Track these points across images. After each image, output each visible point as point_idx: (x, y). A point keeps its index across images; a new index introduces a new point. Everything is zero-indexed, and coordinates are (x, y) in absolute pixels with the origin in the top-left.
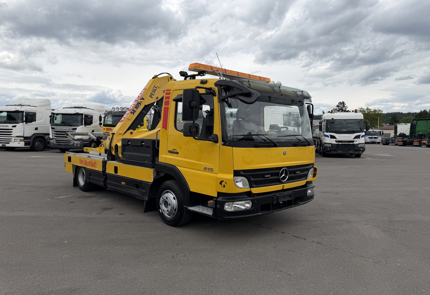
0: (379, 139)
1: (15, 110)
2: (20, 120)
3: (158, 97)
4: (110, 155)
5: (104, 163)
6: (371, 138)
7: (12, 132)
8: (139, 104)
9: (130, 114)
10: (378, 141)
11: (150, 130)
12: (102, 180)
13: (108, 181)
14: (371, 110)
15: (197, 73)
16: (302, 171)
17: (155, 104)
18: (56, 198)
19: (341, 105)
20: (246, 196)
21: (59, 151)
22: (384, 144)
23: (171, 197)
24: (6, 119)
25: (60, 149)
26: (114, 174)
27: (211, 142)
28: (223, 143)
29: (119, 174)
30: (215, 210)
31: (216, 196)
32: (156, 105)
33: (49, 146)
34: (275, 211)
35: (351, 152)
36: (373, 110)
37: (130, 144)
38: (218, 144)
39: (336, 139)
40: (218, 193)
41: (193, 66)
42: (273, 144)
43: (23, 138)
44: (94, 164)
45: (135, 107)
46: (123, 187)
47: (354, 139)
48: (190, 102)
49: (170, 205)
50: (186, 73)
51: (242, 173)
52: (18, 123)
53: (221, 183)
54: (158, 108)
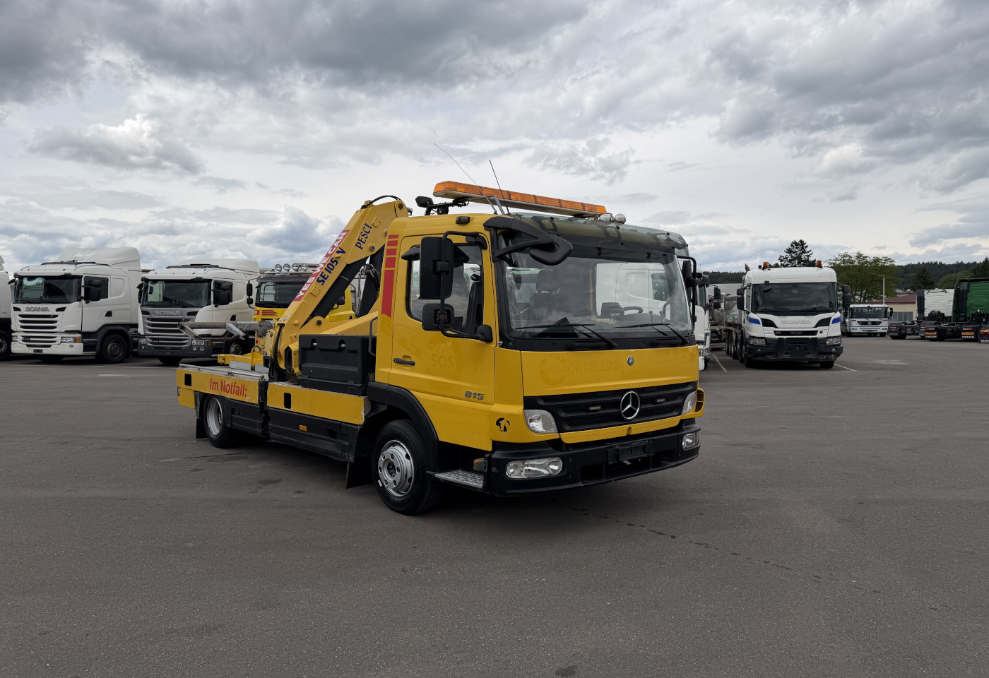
0: (884, 326)
1: (62, 273)
2: (74, 296)
3: (373, 248)
4: (274, 370)
5: (263, 387)
6: (866, 323)
7: (56, 322)
8: (333, 262)
9: (315, 284)
10: (880, 330)
11: (357, 316)
12: (258, 422)
13: (270, 424)
14: (868, 259)
15: (450, 201)
16: (668, 398)
17: (368, 262)
18: (162, 461)
19: (797, 248)
20: (551, 449)
21: (158, 362)
22: (893, 338)
23: (400, 453)
24: (41, 293)
25: (161, 358)
26: (284, 408)
27: (478, 341)
28: (501, 342)
29: (294, 408)
30: (488, 478)
31: (490, 449)
32: (371, 262)
33: (137, 352)
34: (613, 480)
35: (810, 356)
36: (872, 258)
37: (316, 347)
38: (493, 345)
39: (776, 327)
40: (494, 443)
41: (442, 188)
42: (605, 344)
43: (80, 335)
44: (242, 389)
45: (326, 269)
46: (302, 435)
47: (816, 327)
48: (435, 262)
49: (399, 471)
50: (430, 200)
51: (541, 402)
52: (70, 303)
53: (498, 423)
54: (374, 270)
